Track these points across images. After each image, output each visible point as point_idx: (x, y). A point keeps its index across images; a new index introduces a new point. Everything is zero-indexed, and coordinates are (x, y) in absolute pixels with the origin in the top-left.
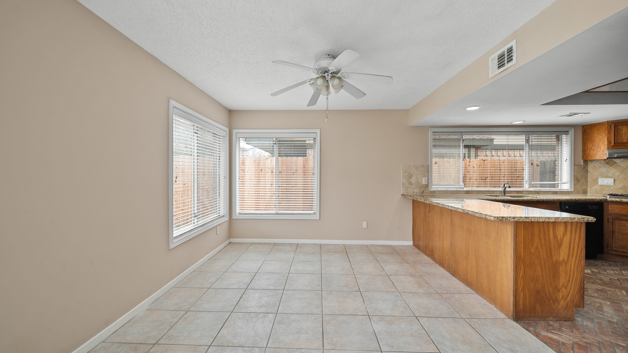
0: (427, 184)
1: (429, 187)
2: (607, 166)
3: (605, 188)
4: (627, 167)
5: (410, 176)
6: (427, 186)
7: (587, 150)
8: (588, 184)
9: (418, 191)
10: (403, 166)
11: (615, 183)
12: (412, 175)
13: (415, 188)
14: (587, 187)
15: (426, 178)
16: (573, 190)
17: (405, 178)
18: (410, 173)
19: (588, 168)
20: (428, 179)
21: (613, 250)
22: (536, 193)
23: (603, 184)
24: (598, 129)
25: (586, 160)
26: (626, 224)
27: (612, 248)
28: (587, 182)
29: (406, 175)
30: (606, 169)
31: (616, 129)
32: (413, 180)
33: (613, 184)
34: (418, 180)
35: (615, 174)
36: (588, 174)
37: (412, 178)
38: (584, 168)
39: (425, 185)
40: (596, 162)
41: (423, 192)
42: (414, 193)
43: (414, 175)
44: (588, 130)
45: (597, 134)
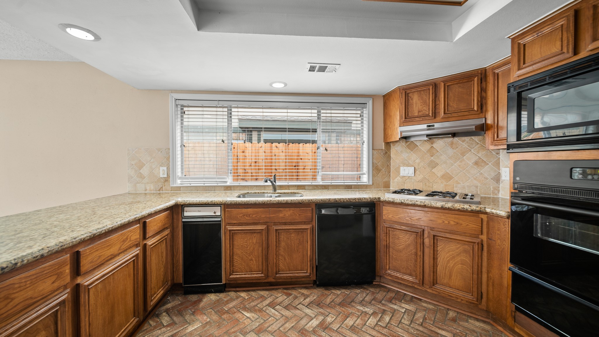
0: (166, 176)
1: (170, 181)
2: (409, 151)
3: (407, 181)
4: (427, 152)
5: (141, 166)
6: (166, 180)
7: (386, 129)
8: (391, 175)
9: (152, 188)
10: (128, 150)
11: (416, 173)
12: (143, 163)
13: (148, 183)
14: (390, 178)
15: (165, 168)
16: (371, 183)
17: (132, 169)
18: (140, 160)
19: (390, 154)
20: (168, 169)
21: (386, 273)
22: (323, 187)
23: (404, 175)
24: (393, 99)
25: (388, 143)
26: (400, 236)
27: (386, 271)
28: (390, 172)
29: (134, 164)
30: (407, 155)
31: (407, 97)
32: (145, 171)
33: (413, 175)
34: (153, 171)
35: (416, 161)
36: (391, 161)
37: (144, 167)
38: (386, 153)
39: (163, 178)
40: (398, 145)
41: (160, 189)
42: (147, 190)
43: (147, 164)
44: (387, 101)
45: (393, 106)
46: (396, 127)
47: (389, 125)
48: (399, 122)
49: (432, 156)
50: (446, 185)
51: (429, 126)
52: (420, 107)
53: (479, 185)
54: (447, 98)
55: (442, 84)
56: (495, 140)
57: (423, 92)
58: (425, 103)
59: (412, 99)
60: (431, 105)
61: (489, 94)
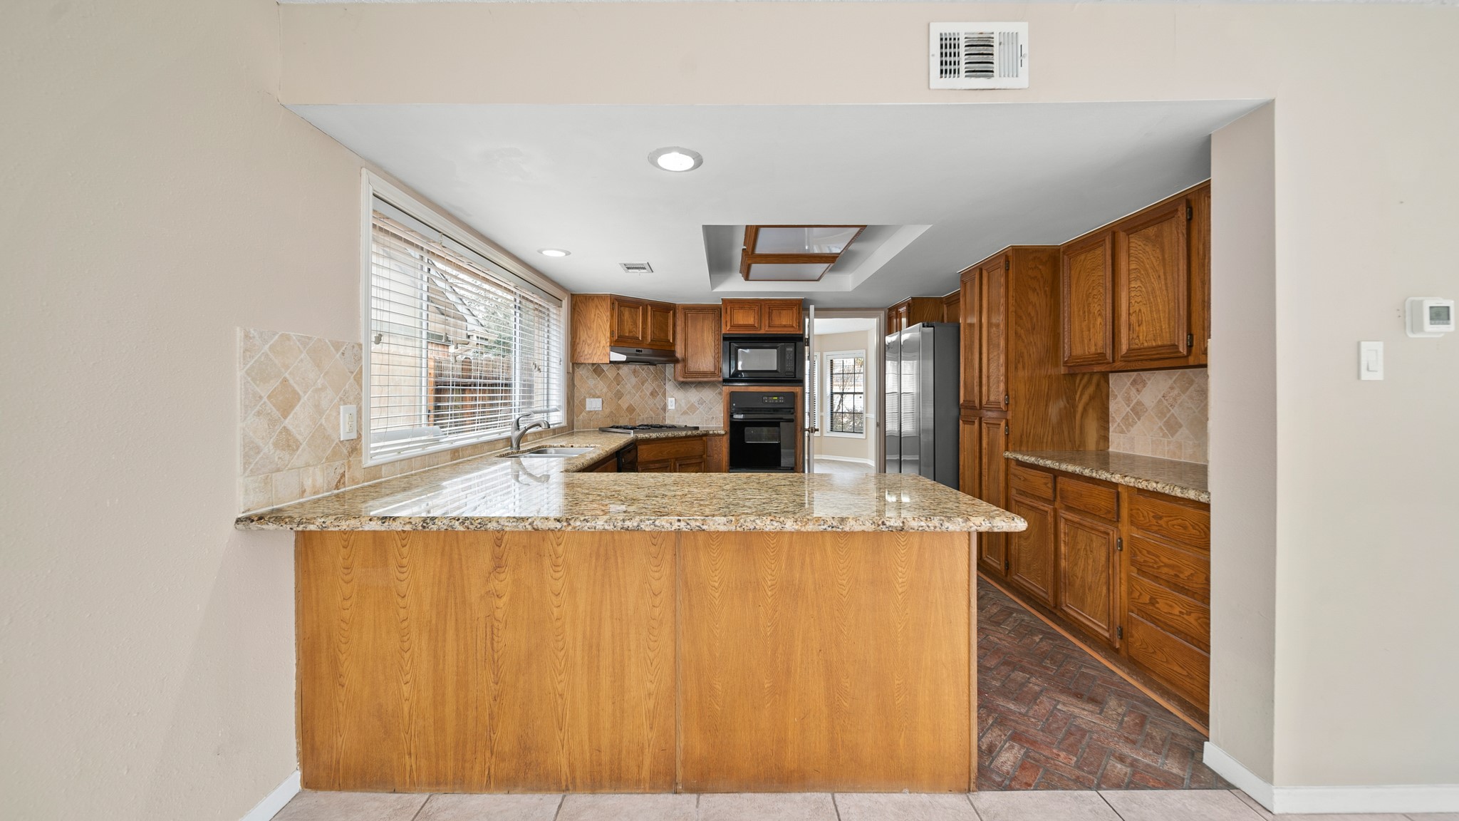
0: (353, 434)
1: (361, 449)
3: (593, 417)
4: (613, 379)
5: (287, 401)
6: (354, 447)
7: (578, 344)
8: (575, 411)
9: (320, 481)
10: (247, 336)
11: (604, 405)
12: (295, 392)
13: (308, 465)
14: (574, 415)
15: (352, 409)
16: (566, 424)
17: (259, 413)
18: (285, 380)
19: (574, 379)
20: (358, 412)
23: (591, 410)
24: (597, 306)
28: (574, 406)
29: (265, 395)
30: (594, 382)
31: (621, 312)
32: (299, 422)
33: (602, 409)
34: (323, 421)
35: (603, 391)
36: (575, 390)
37: (297, 408)
39: (348, 443)
40: (584, 368)
41: (339, 481)
42: (304, 492)
43: (305, 392)
44: (580, 304)
45: (595, 315)
46: (602, 345)
47: (584, 339)
48: (609, 340)
49: (618, 385)
50: (630, 419)
51: (639, 351)
52: (631, 327)
53: (654, 416)
54: (653, 324)
55: (649, 308)
56: (686, 373)
57: (633, 310)
58: (635, 323)
59: (623, 315)
60: (640, 327)
61: (679, 329)
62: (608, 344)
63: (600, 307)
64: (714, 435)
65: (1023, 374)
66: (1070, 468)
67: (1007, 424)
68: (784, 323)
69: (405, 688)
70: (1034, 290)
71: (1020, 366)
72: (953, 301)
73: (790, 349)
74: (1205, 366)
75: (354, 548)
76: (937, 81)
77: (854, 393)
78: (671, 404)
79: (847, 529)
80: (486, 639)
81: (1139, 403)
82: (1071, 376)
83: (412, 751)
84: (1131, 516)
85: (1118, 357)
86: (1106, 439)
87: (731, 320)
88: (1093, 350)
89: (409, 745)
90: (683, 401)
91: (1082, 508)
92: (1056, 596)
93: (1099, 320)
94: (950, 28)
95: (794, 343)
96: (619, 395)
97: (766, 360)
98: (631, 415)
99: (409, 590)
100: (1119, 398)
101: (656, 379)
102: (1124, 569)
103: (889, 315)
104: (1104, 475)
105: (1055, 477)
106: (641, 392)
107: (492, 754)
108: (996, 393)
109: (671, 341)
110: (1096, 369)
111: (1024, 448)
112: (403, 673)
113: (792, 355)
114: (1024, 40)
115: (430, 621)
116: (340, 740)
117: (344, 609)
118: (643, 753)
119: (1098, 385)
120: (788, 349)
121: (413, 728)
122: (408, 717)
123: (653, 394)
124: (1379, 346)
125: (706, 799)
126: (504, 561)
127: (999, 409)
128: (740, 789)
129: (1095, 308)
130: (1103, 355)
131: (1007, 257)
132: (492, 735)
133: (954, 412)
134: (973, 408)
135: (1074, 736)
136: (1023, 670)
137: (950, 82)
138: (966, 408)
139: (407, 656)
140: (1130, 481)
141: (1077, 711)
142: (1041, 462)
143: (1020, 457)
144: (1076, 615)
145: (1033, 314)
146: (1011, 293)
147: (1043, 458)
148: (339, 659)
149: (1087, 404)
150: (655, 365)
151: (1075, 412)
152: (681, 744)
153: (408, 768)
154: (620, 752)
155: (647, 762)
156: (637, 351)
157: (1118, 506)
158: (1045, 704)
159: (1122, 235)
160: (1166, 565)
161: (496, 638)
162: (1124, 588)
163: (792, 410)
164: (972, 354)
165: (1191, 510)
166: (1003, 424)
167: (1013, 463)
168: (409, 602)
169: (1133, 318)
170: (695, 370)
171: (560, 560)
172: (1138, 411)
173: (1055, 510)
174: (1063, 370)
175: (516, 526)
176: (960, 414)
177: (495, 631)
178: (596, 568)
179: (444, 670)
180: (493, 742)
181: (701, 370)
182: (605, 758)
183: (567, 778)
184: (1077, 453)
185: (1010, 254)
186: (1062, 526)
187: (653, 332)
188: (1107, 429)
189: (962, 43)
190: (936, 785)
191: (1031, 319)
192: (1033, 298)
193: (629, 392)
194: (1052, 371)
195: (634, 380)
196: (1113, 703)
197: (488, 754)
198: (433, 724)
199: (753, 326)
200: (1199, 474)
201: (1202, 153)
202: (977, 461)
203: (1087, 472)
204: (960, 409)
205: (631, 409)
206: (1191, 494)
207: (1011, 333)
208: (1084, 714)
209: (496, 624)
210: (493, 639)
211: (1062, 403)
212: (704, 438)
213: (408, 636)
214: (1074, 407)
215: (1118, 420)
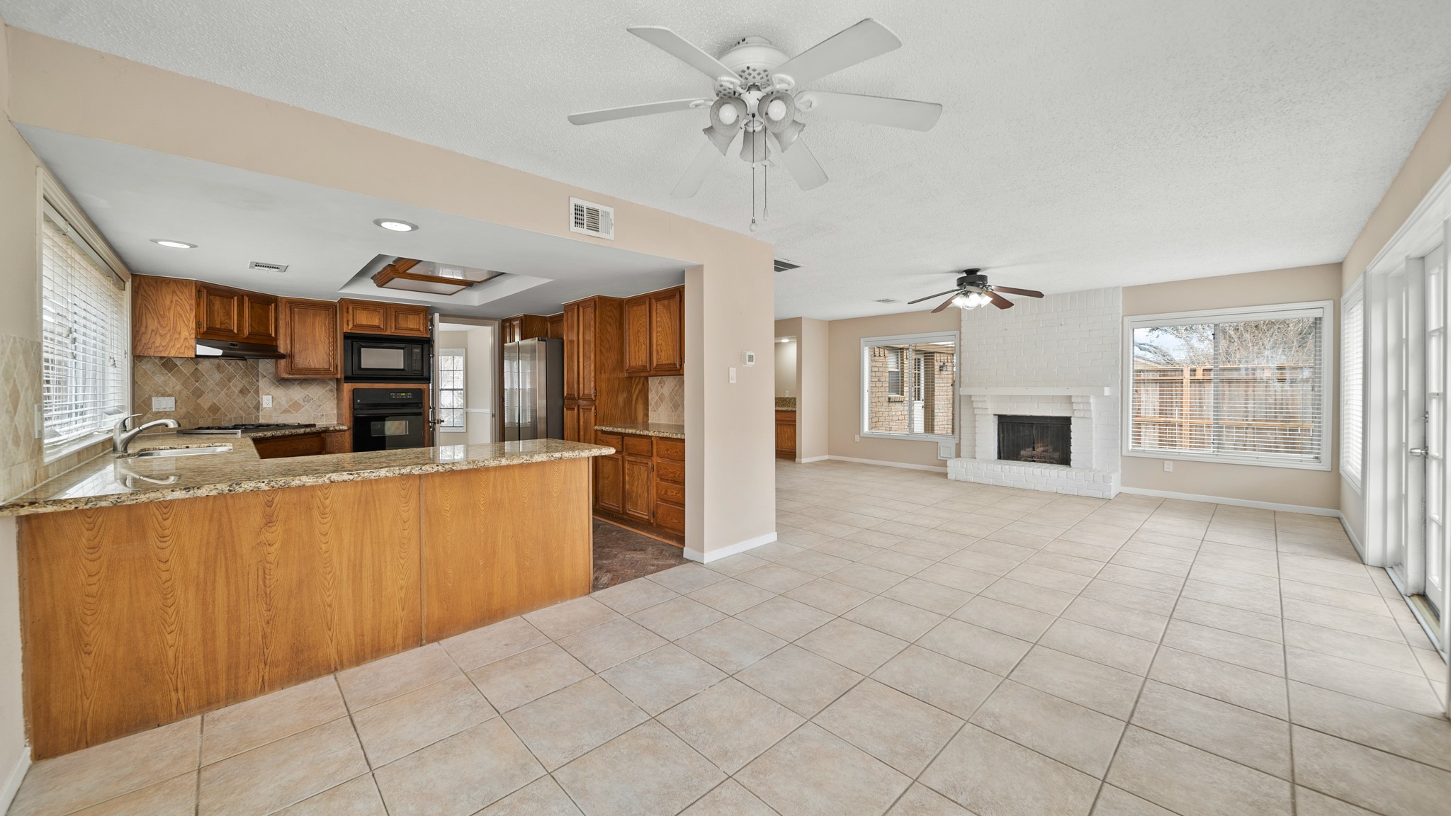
2: (165, 371)
4: (190, 375)
5: (16, 400)
7: (144, 333)
11: (176, 406)
23: (160, 410)
24: (173, 292)
30: (163, 378)
31: (209, 301)
32: (20, 420)
33: (174, 409)
35: (176, 389)
36: (136, 388)
37: (19, 407)
39: (38, 441)
43: (22, 392)
44: (146, 288)
45: (171, 302)
46: (183, 336)
47: (154, 328)
48: (194, 331)
51: (233, 345)
52: (223, 319)
54: (251, 317)
55: (246, 299)
56: (292, 369)
57: (225, 300)
58: (228, 314)
59: (213, 305)
60: (237, 321)
61: (281, 323)
62: (193, 336)
63: (178, 293)
64: (335, 431)
65: (604, 376)
66: (630, 431)
67: (595, 409)
68: (411, 326)
69: (169, 637)
70: (610, 324)
71: (603, 371)
72: (557, 320)
73: (417, 351)
74: (683, 375)
75: (102, 530)
76: (573, 228)
77: (453, 390)
78: (266, 402)
79: (534, 461)
80: (258, 579)
81: (662, 394)
82: (630, 378)
83: (179, 686)
84: (657, 452)
85: (652, 369)
86: (646, 415)
87: (353, 320)
88: (640, 364)
89: (175, 683)
90: (283, 399)
91: (636, 452)
92: (624, 507)
93: (643, 347)
94: (580, 202)
95: (422, 346)
96: (198, 393)
97: (393, 359)
98: (214, 415)
99: (172, 555)
100: (653, 392)
101: (245, 375)
102: (655, 479)
103: (502, 326)
104: (646, 433)
105: (623, 438)
106: (228, 389)
107: (265, 665)
108: (588, 388)
109: (273, 335)
110: (642, 374)
111: (605, 423)
112: (166, 626)
113: (419, 356)
114: (612, 216)
115: (198, 577)
116: (86, 703)
117: (89, 585)
118: (397, 627)
119: (643, 384)
120: (415, 350)
121: (180, 667)
122: (173, 660)
123: (243, 392)
124: (735, 369)
125: (443, 642)
126: (275, 518)
127: (591, 400)
128: (465, 631)
129: (642, 339)
130: (645, 366)
131: (595, 301)
132: (265, 650)
133: (560, 403)
134: (574, 399)
135: (633, 565)
136: (609, 547)
137: (578, 230)
138: (568, 399)
139: (170, 610)
140: (657, 434)
141: (634, 555)
142: (616, 430)
143: (604, 428)
144: (633, 513)
145: (610, 339)
146: (597, 325)
147: (616, 428)
148: (84, 631)
149: (638, 395)
150: (246, 360)
151: (632, 400)
152: (425, 614)
153: (175, 702)
154: (379, 632)
155: (400, 632)
156: (231, 344)
157: (652, 448)
158: (621, 556)
159: (653, 301)
160: (671, 473)
161: (268, 577)
162: (655, 490)
163: (420, 405)
164: (573, 362)
165: (679, 443)
166: (593, 409)
167: (599, 433)
168: (172, 565)
169: (659, 348)
170: (304, 366)
171: (328, 510)
172: (661, 398)
173: (623, 457)
174: (626, 375)
175: (317, 482)
176: (564, 403)
177: (267, 571)
178: (358, 511)
179: (213, 612)
180: (266, 656)
181: (313, 367)
182: (367, 639)
183: (336, 663)
184: (633, 423)
185: (597, 300)
186: (627, 465)
187: (251, 325)
188: (648, 410)
189: (585, 210)
190: (574, 594)
191: (609, 342)
192: (610, 329)
193: (212, 390)
194: (620, 375)
195: (217, 376)
196: (650, 549)
197: (262, 666)
198: (202, 658)
199: (379, 327)
200: (681, 428)
201: (682, 275)
202: (577, 435)
203: (638, 432)
204: (564, 400)
205: (214, 409)
206: (679, 436)
207: (598, 351)
208: (638, 556)
209: (268, 566)
210: (265, 578)
211: (625, 395)
212: (323, 435)
213: (173, 593)
214: (631, 396)
215: (653, 404)
